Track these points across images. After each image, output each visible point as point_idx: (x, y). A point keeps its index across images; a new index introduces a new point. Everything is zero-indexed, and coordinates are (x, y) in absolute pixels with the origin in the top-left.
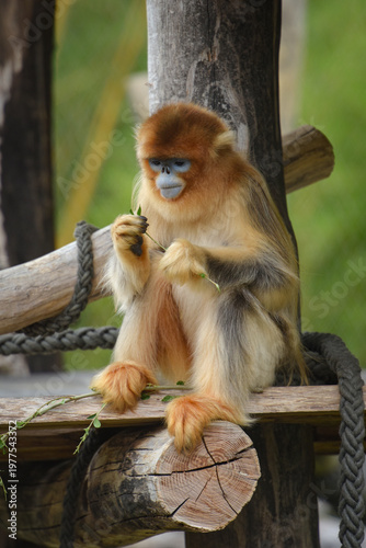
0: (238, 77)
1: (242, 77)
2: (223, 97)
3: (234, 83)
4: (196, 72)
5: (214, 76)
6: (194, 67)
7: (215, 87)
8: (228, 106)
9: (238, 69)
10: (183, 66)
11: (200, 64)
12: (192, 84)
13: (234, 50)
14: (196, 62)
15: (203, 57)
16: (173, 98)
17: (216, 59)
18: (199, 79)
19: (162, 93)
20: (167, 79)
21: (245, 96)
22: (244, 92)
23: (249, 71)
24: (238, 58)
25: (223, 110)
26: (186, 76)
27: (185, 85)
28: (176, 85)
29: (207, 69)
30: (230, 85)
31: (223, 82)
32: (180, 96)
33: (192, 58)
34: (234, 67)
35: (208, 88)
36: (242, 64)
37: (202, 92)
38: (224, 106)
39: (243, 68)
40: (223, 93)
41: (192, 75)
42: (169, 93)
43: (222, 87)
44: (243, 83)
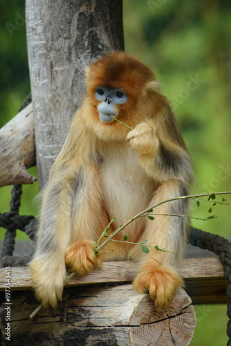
0: (108, 24)
1: (111, 24)
2: (98, 39)
3: (106, 29)
4: (78, 20)
5: (91, 23)
6: (76, 16)
7: (92, 32)
8: (103, 46)
9: (108, 18)
10: (68, 16)
11: (81, 14)
12: (75, 29)
13: (105, 4)
14: (78, 13)
15: (83, 9)
16: (60, 39)
17: (93, 10)
18: (80, 26)
19: (50, 35)
20: (54, 24)
21: (114, 39)
22: (113, 36)
23: (114, 19)
24: (108, 10)
25: (99, 49)
26: (70, 23)
27: (69, 30)
28: (61, 30)
29: (86, 18)
30: (103, 30)
31: (98, 28)
32: (66, 38)
33: (74, 9)
34: (106, 17)
35: (87, 32)
36: (110, 15)
37: (83, 35)
38: (100, 46)
39: (111, 18)
40: (98, 36)
41: (75, 22)
42: (56, 35)
43: (97, 32)
44: (112, 29)
